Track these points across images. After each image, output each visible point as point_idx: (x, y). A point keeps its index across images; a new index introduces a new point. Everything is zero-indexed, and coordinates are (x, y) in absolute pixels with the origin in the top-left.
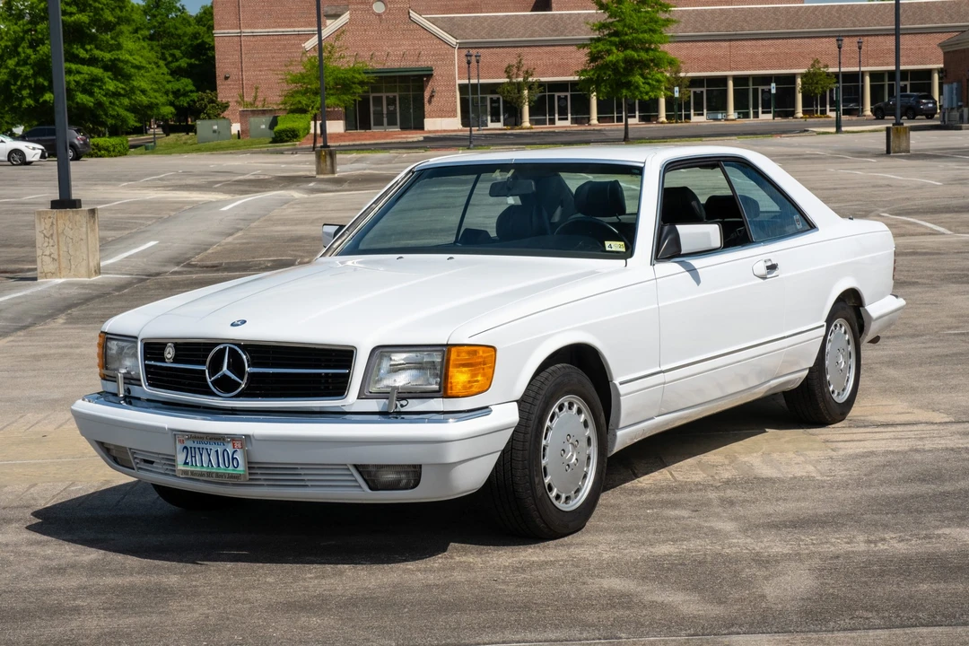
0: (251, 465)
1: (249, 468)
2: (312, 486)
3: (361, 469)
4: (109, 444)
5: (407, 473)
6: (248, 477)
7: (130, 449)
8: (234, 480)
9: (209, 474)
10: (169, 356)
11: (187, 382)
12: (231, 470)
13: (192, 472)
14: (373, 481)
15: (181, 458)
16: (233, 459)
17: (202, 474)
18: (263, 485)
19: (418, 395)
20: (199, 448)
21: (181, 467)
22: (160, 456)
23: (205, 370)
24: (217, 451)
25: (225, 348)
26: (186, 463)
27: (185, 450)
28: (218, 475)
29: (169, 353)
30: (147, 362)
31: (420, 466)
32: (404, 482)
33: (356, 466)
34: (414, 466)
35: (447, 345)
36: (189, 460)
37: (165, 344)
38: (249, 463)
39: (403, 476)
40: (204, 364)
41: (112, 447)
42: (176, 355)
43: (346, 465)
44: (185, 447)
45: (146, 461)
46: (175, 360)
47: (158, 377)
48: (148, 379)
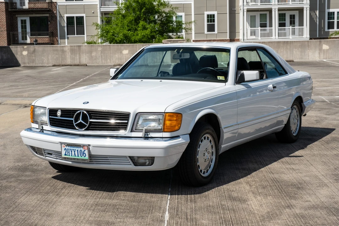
0: (90, 156)
1: (90, 157)
2: (113, 164)
3: (131, 158)
4: (35, 147)
5: (149, 160)
6: (89, 160)
7: (43, 149)
8: (84, 161)
9: (74, 159)
10: (59, 115)
11: (65, 124)
12: (83, 158)
13: (68, 158)
14: (136, 163)
15: (63, 153)
16: (84, 153)
17: (71, 159)
18: (94, 163)
19: (154, 131)
20: (71, 149)
21: (63, 156)
22: (55, 152)
23: (73, 120)
24: (78, 150)
25: (81, 112)
26: (65, 155)
27: (65, 150)
28: (77, 159)
29: (59, 113)
30: (50, 117)
31: (154, 157)
32: (147, 163)
33: (130, 157)
34: (152, 157)
35: (164, 113)
36: (67, 153)
37: (57, 110)
38: (90, 155)
39: (147, 161)
40: (72, 117)
41: (36, 148)
42: (62, 114)
43: (126, 156)
44: (65, 149)
45: (49, 154)
46: (61, 116)
47: (54, 122)
48: (50, 123)
